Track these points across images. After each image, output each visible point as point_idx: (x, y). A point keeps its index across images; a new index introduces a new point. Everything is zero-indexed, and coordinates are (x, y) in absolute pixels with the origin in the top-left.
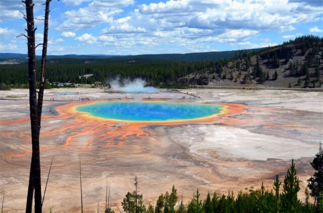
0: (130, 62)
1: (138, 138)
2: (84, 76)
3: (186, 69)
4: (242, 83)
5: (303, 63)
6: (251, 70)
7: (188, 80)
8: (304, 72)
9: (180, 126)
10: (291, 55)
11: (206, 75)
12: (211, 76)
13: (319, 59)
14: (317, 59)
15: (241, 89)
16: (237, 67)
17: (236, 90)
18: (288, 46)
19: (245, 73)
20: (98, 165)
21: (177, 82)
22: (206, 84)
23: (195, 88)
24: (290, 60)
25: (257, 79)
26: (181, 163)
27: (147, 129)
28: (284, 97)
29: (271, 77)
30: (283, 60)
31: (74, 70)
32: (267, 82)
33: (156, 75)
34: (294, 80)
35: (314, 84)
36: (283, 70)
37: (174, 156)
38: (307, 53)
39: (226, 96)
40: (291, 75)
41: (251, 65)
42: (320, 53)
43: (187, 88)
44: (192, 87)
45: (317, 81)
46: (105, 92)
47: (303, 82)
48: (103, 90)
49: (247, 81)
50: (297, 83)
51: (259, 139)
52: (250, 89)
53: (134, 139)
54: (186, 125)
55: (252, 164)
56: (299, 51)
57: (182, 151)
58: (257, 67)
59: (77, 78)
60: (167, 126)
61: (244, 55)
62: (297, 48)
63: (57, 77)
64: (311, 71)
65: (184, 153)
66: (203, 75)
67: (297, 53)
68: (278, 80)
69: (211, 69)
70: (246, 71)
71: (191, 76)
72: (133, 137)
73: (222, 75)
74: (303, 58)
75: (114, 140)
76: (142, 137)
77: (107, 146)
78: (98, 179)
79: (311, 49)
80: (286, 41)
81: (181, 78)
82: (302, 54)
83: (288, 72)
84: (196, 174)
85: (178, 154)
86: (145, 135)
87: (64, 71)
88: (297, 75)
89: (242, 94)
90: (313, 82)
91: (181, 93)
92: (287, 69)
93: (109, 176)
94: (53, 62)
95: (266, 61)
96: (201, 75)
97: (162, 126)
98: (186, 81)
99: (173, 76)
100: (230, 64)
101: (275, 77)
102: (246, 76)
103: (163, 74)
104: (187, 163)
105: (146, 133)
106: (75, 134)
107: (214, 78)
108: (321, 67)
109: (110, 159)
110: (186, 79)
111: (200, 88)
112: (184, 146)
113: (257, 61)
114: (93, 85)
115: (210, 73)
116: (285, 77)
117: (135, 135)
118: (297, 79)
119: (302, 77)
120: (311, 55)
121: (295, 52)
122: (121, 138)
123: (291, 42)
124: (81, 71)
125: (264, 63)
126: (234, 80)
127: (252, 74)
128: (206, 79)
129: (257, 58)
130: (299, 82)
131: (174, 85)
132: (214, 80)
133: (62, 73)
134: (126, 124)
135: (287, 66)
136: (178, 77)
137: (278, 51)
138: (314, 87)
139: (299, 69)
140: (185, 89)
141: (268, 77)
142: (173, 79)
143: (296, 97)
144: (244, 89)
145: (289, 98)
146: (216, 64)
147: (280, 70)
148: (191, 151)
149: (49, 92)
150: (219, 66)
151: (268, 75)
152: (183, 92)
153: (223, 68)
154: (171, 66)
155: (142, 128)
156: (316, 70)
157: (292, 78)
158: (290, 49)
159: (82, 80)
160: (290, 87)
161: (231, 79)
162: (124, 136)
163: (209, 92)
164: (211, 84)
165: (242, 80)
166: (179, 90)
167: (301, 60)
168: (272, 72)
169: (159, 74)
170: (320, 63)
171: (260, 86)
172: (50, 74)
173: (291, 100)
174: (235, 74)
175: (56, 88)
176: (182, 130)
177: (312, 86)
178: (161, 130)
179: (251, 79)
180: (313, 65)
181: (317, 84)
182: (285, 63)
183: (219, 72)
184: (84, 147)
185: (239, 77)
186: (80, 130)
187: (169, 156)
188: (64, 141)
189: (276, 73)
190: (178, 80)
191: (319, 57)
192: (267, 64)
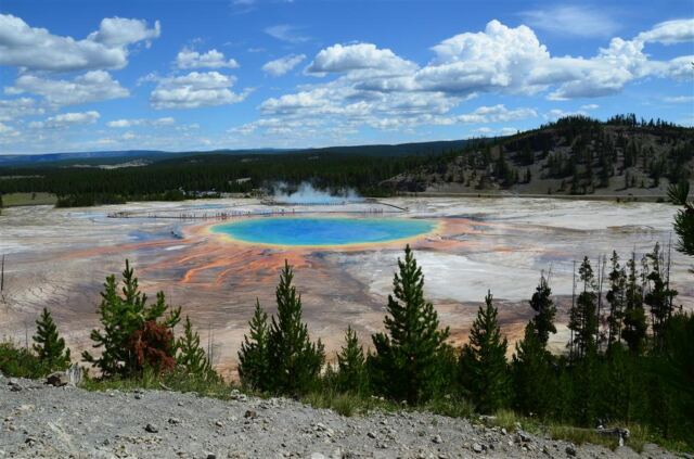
0: (311, 158)
2: (237, 181)
3: (391, 167)
4: (478, 188)
5: (569, 157)
6: (491, 168)
7: (395, 184)
8: (570, 171)
9: (364, 252)
10: (552, 146)
11: (423, 176)
12: (430, 177)
13: (592, 151)
14: (589, 150)
15: (475, 196)
16: (471, 163)
17: (466, 199)
18: (546, 131)
19: (481, 172)
20: (224, 310)
21: (377, 187)
22: (422, 190)
23: (404, 195)
24: (551, 152)
25: (501, 181)
26: (353, 307)
27: (311, 257)
28: (536, 208)
29: (522, 178)
30: (540, 153)
31: (222, 171)
32: (516, 186)
34: (556, 183)
35: (585, 189)
36: (539, 167)
37: (343, 298)
38: (574, 142)
39: (447, 207)
40: (551, 176)
41: (492, 162)
42: (593, 142)
43: (391, 196)
44: (399, 195)
45: (589, 184)
46: (263, 204)
47: (569, 187)
48: (259, 201)
49: (485, 184)
50: (559, 187)
51: (481, 270)
52: (489, 197)
54: (374, 251)
55: (461, 307)
56: (563, 139)
57: (358, 290)
58: (500, 163)
59: (226, 184)
61: (482, 144)
62: (560, 135)
63: (197, 182)
64: (581, 169)
65: (360, 292)
66: (418, 176)
67: (560, 142)
68: (532, 183)
69: (431, 167)
70: (484, 169)
71: (400, 178)
73: (447, 175)
74: (569, 149)
75: (258, 274)
76: (301, 269)
77: (243, 284)
78: (220, 331)
79: (580, 137)
80: (544, 124)
81: (383, 181)
82: (567, 144)
83: (546, 171)
84: (370, 324)
85: (351, 295)
86: (307, 267)
87: (208, 174)
88: (561, 175)
90: (584, 186)
92: (544, 167)
93: (237, 327)
95: (513, 154)
96: (414, 176)
97: (336, 253)
98: (391, 186)
99: (372, 178)
100: (460, 158)
101: (528, 177)
102: (483, 177)
103: (356, 176)
104: (361, 308)
105: (309, 264)
106: (201, 266)
107: (434, 181)
108: (593, 163)
109: (244, 302)
110: (392, 183)
111: (412, 196)
112: (363, 281)
113: (501, 154)
114: (249, 194)
115: (429, 172)
116: (542, 178)
117: (292, 267)
118: (560, 181)
119: (567, 179)
120: (581, 144)
121: (558, 141)
122: (269, 271)
123: (552, 125)
124: (233, 174)
125: (512, 158)
126: (465, 183)
127: (493, 174)
128: (423, 181)
129: (501, 149)
130: (563, 184)
131: (372, 192)
132: (434, 184)
133: (204, 178)
134: (282, 249)
135: (545, 162)
136: (380, 180)
137: (531, 138)
138: (584, 194)
139: (563, 166)
140: (388, 197)
141: (517, 178)
142: (370, 182)
143: (555, 207)
144: (479, 196)
145: (543, 209)
146: (439, 159)
147: (535, 168)
148: (372, 290)
150: (443, 162)
151: (517, 175)
152: (381, 202)
153: (449, 165)
155: (305, 256)
156: (588, 167)
157: (552, 180)
158: (549, 136)
159: (233, 187)
160: (549, 193)
161: (461, 181)
162: (274, 268)
163: (423, 202)
164: (429, 189)
165: (478, 184)
166: (377, 199)
167: (566, 152)
168: (522, 171)
169: (351, 174)
170: (592, 158)
171: (503, 193)
173: (546, 212)
175: (191, 198)
176: (366, 259)
177: (582, 191)
179: (492, 181)
180: (583, 160)
181: (589, 189)
182: (543, 157)
183: (442, 171)
184: (209, 285)
185: (473, 178)
186: (210, 260)
187: (336, 297)
188: (182, 277)
189: (529, 172)
190: (380, 184)
191: (592, 148)
192: (516, 159)
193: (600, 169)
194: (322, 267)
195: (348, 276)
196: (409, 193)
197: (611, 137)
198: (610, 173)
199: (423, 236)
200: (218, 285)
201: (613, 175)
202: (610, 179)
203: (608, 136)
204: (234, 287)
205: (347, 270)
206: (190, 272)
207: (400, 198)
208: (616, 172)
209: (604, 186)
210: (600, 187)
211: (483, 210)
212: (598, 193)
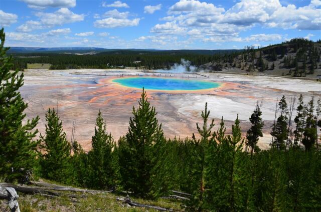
0: (171, 54)
2: (134, 62)
3: (206, 59)
4: (247, 71)
5: (294, 58)
6: (255, 61)
8: (294, 65)
9: (181, 94)
10: (286, 52)
11: (221, 63)
12: (225, 64)
13: (307, 56)
14: (305, 55)
15: (245, 74)
16: (245, 58)
18: (284, 45)
19: (250, 63)
22: (220, 70)
23: (210, 72)
24: (285, 55)
25: (259, 68)
27: (154, 95)
28: (274, 81)
29: (270, 67)
30: (280, 56)
32: (266, 71)
34: (287, 71)
35: (301, 74)
36: (279, 62)
37: (162, 114)
38: (298, 51)
39: (230, 78)
40: (285, 67)
41: (256, 59)
42: (308, 51)
44: (208, 71)
45: (303, 72)
46: (142, 72)
47: (293, 73)
49: (251, 69)
50: (288, 73)
51: (237, 106)
52: (252, 75)
54: (186, 94)
56: (292, 49)
57: (171, 111)
58: (260, 59)
60: (171, 94)
61: (252, 51)
62: (291, 47)
64: (300, 64)
65: (173, 112)
66: (219, 63)
67: (291, 51)
68: (275, 70)
69: (225, 59)
70: (251, 62)
71: (210, 64)
73: (233, 64)
74: (295, 54)
75: (126, 101)
77: (118, 104)
79: (301, 48)
80: (284, 42)
82: (294, 52)
83: (282, 64)
84: (172, 127)
85: (167, 113)
86: (151, 99)
87: (121, 58)
88: (289, 67)
90: (301, 73)
91: (198, 74)
94: (117, 53)
95: (266, 55)
96: (217, 63)
97: (167, 94)
100: (240, 56)
101: (273, 67)
102: (251, 66)
104: (170, 119)
106: (100, 96)
107: (226, 66)
108: (307, 62)
109: (114, 113)
110: (206, 66)
111: (214, 72)
112: (176, 107)
113: (261, 55)
115: (225, 62)
116: (280, 68)
118: (289, 69)
119: (293, 69)
120: (301, 52)
121: (289, 50)
122: (131, 100)
123: (287, 42)
125: (265, 57)
126: (242, 68)
127: (255, 65)
128: (221, 66)
129: (260, 53)
130: (290, 72)
132: (226, 68)
133: (119, 60)
135: (282, 60)
137: (276, 48)
138: (300, 76)
139: (291, 62)
141: (267, 67)
143: (284, 81)
144: (247, 74)
145: (277, 81)
146: (230, 56)
147: (277, 63)
148: (179, 111)
151: (267, 65)
153: (234, 59)
155: (152, 94)
156: (304, 64)
157: (285, 69)
158: (285, 47)
160: (283, 75)
161: (239, 67)
164: (224, 70)
165: (248, 69)
167: (293, 56)
168: (270, 64)
170: (306, 59)
171: (260, 74)
173: (278, 83)
174: (243, 64)
176: (181, 97)
177: (299, 75)
178: (165, 96)
179: (254, 68)
180: (301, 60)
181: (303, 74)
182: (281, 57)
183: (231, 61)
184: (100, 104)
185: (245, 66)
186: (105, 93)
187: (160, 113)
188: (90, 100)
189: (273, 64)
190: (200, 66)
191: (307, 54)
192: (268, 58)
193: (310, 65)
194: (158, 99)
195: (169, 104)
197: (318, 49)
198: (315, 67)
199: (212, 89)
200: (105, 105)
201: (316, 68)
202: (315, 70)
203: (316, 48)
204: (112, 105)
205: (170, 102)
206: (94, 98)
208: (318, 67)
209: (311, 73)
210: (309, 74)
211: (247, 80)
212: (308, 76)
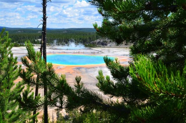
0: (64, 32)
1: (71, 74)
2: (38, 40)
3: (95, 37)
4: (126, 45)
7: (97, 43)
9: (93, 68)
12: (109, 41)
15: (125, 48)
17: (123, 49)
21: (90, 44)
22: (106, 45)
23: (100, 47)
27: (75, 69)
31: (32, 36)
33: (79, 40)
37: (91, 84)
39: (117, 52)
44: (98, 47)
46: (50, 49)
49: (128, 43)
53: (68, 75)
54: (97, 67)
59: (34, 41)
60: (86, 68)
66: (105, 40)
71: (98, 40)
72: (68, 74)
76: (73, 74)
81: (92, 42)
85: (93, 83)
86: (75, 73)
87: (27, 37)
89: (126, 51)
91: (93, 50)
94: (20, 31)
96: (103, 40)
97: (84, 68)
98: (95, 43)
99: (88, 40)
103: (83, 39)
105: (75, 72)
110: (95, 42)
111: (103, 47)
115: (109, 39)
117: (69, 73)
124: (37, 37)
128: (106, 42)
131: (89, 45)
132: (110, 43)
133: (26, 38)
134: (64, 66)
136: (91, 41)
140: (95, 47)
142: (88, 42)
144: (127, 48)
149: (19, 48)
152: (93, 49)
154: (86, 35)
155: (73, 69)
159: (37, 42)
163: (108, 50)
164: (109, 45)
165: (126, 43)
166: (92, 48)
169: (80, 39)
172: (19, 38)
175: (22, 46)
176: (95, 70)
178: (83, 70)
179: (130, 43)
187: (88, 84)
190: (91, 43)
194: (80, 73)
195: (90, 76)
196: (102, 46)
205: (89, 74)
207: (99, 48)
